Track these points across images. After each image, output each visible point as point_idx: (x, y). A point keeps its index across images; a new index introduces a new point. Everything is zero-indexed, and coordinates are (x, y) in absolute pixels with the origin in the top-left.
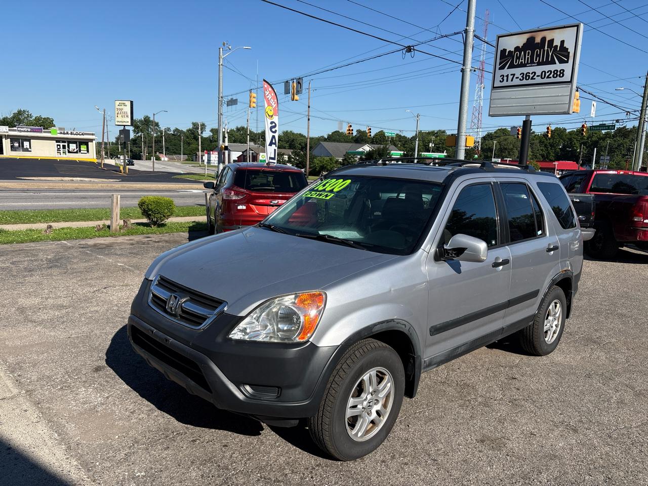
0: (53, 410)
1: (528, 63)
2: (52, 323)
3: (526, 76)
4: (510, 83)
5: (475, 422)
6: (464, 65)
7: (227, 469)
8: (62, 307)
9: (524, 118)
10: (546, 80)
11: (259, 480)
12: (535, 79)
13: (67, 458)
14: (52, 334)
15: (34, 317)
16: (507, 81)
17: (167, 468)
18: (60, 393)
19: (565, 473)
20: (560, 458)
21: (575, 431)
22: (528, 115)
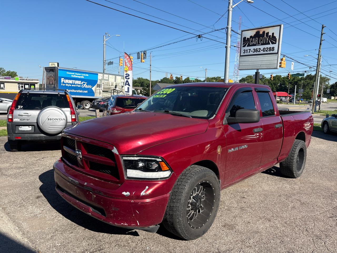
0: (16, 216)
1: (256, 44)
2: (15, 176)
3: (256, 50)
4: (248, 54)
5: (222, 217)
6: (227, 44)
7: (101, 241)
8: (21, 168)
9: (256, 71)
10: (265, 52)
11: (116, 246)
12: (260, 52)
13: (23, 238)
14: (15, 181)
15: (6, 173)
16: (247, 53)
17: (71, 242)
18: (19, 209)
19: (262, 239)
20: (260, 233)
21: (270, 221)
22: (258, 70)
